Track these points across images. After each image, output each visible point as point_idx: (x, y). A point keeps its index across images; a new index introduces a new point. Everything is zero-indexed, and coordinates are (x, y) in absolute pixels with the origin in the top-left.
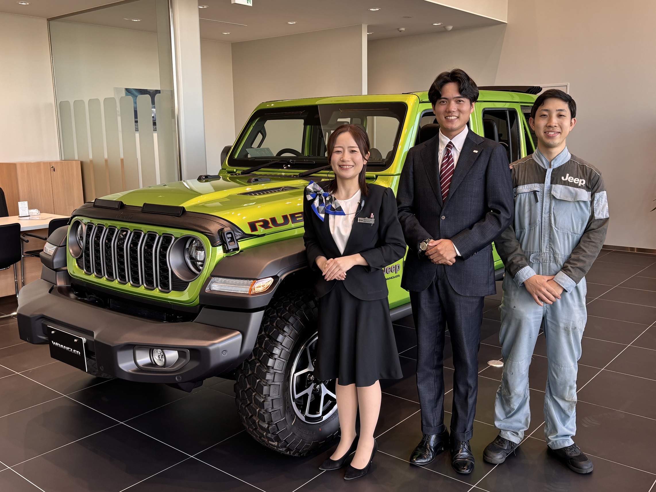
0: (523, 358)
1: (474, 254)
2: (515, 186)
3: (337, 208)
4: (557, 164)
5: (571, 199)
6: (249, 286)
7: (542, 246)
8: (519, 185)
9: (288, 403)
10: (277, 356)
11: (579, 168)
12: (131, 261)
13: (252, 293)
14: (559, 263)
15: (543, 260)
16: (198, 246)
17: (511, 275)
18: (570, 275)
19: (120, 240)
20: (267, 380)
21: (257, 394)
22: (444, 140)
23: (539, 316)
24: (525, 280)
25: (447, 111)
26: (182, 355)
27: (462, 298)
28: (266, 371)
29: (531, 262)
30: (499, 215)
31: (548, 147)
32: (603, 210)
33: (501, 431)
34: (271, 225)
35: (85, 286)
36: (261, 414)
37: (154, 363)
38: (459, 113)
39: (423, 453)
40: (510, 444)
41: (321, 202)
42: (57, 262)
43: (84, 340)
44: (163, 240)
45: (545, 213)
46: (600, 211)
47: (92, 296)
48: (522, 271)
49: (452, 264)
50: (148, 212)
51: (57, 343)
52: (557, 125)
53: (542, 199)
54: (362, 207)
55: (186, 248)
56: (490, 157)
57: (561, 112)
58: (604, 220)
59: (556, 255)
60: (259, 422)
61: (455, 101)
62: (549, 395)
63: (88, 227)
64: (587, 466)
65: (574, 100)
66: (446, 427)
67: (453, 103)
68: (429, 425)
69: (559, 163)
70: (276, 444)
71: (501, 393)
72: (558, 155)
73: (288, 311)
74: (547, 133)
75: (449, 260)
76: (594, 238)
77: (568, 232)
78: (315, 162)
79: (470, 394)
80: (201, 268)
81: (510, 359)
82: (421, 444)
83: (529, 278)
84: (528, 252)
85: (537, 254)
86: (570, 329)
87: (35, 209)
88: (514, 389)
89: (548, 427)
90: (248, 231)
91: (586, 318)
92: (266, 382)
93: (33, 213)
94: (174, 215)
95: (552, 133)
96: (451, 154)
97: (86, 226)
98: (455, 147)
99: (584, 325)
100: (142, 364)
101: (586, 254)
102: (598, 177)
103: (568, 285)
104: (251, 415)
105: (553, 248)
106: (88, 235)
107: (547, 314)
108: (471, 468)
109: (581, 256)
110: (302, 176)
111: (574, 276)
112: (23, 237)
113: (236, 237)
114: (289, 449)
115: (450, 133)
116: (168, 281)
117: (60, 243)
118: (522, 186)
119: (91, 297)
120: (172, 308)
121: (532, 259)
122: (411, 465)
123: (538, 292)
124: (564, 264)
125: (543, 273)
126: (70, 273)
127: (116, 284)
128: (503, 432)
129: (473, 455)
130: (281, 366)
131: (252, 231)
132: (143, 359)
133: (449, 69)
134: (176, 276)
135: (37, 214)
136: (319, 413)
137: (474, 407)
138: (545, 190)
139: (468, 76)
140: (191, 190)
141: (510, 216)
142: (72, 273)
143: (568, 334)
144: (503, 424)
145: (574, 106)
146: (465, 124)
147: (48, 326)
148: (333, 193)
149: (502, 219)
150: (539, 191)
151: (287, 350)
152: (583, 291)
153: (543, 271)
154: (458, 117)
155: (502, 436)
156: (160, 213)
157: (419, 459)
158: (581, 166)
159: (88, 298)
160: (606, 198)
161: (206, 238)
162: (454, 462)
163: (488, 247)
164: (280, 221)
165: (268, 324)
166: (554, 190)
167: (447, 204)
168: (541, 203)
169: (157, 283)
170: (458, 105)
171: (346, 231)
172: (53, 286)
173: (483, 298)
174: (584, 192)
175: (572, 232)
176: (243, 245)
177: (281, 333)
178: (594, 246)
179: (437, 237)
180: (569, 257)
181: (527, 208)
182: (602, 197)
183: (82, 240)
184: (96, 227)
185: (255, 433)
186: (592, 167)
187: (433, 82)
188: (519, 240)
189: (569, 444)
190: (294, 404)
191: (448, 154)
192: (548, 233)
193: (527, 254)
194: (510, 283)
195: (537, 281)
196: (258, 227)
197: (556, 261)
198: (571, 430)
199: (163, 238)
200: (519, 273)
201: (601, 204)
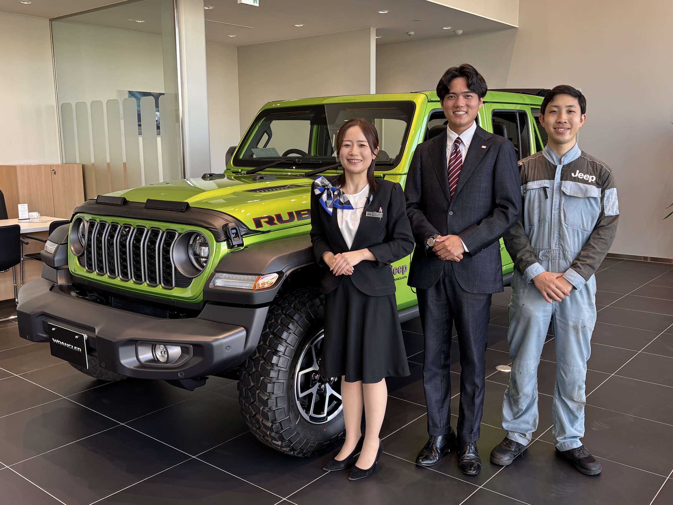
0: (532, 357)
1: (482, 250)
2: (525, 182)
3: (345, 201)
4: (567, 160)
5: (581, 195)
6: (254, 281)
7: (552, 242)
8: (529, 181)
9: (292, 401)
10: (282, 353)
11: (589, 164)
12: (134, 258)
13: (256, 289)
14: (568, 260)
15: (553, 257)
16: (202, 242)
17: (520, 272)
18: (580, 271)
19: (123, 237)
20: (271, 377)
21: (261, 392)
22: (452, 136)
23: (548, 314)
24: (534, 276)
25: (456, 106)
26: (185, 350)
27: (469, 295)
28: (270, 368)
29: (540, 259)
30: (507, 211)
31: (558, 144)
32: (613, 207)
33: (508, 433)
34: (276, 221)
35: (86, 284)
36: (264, 412)
37: (156, 359)
38: (468, 108)
39: (429, 454)
40: (517, 446)
41: (329, 196)
42: (58, 260)
43: (85, 337)
44: (166, 236)
45: (554, 210)
46: (610, 208)
47: (93, 294)
48: (531, 268)
49: (459, 260)
50: (152, 208)
51: (57, 340)
52: (567, 121)
53: (551, 196)
54: (371, 202)
55: (190, 244)
56: (498, 153)
57: (570, 108)
58: (614, 216)
59: (566, 252)
60: (262, 420)
61: (463, 96)
62: (558, 395)
63: (90, 224)
64: (595, 467)
65: (584, 95)
66: (453, 429)
67: (461, 97)
68: (435, 425)
69: (569, 159)
70: (280, 444)
71: (509, 393)
72: (569, 151)
73: (292, 308)
74: (557, 129)
75: (456, 257)
76: (603, 235)
77: (578, 229)
78: (321, 161)
79: (477, 394)
80: (205, 264)
81: (518, 358)
82: (427, 446)
83: (538, 274)
84: (538, 249)
85: (546, 251)
86: (580, 328)
87: (36, 211)
88: (523, 389)
89: (556, 428)
90: (253, 227)
91: (595, 317)
92: (270, 380)
93: (34, 216)
94: (177, 210)
95: (562, 129)
96: (459, 150)
97: (88, 223)
98: (463, 143)
99: (593, 324)
100: (145, 361)
101: (595, 250)
102: (608, 174)
103: (577, 282)
104: (255, 413)
105: (563, 245)
106: (90, 232)
107: (556, 312)
108: (478, 469)
109: (591, 253)
110: (308, 176)
111: (583, 273)
112: (23, 239)
113: (241, 233)
114: (293, 449)
115: (458, 128)
116: (172, 278)
117: (61, 241)
118: (531, 182)
119: (92, 296)
120: (176, 305)
121: (541, 256)
122: (417, 466)
123: (547, 288)
124: (574, 261)
125: (553, 271)
126: (71, 271)
127: (118, 281)
128: (511, 434)
129: (480, 456)
130: (286, 363)
131: (257, 227)
132: (146, 355)
133: (457, 64)
134: (179, 272)
135: (38, 217)
136: (324, 413)
137: (481, 407)
138: (555, 186)
139: (477, 71)
140: (195, 187)
141: (518, 212)
142: (73, 271)
143: (577, 333)
144: (511, 425)
145: (584, 102)
146: (473, 120)
147: (48, 323)
148: (341, 187)
149: (510, 215)
150: (549, 187)
151: (292, 347)
152: (593, 289)
153: (553, 268)
154: (466, 112)
155: (509, 437)
156: (163, 209)
157: (425, 460)
158: (591, 162)
159: (89, 297)
160: (617, 195)
161: (211, 233)
162: (461, 463)
163: (496, 243)
164: (286, 217)
165: (273, 321)
166: (564, 186)
167: (455, 200)
168: (551, 200)
169: (160, 280)
170: (466, 100)
171: (354, 225)
172: (54, 284)
173: (490, 295)
174: (595, 188)
175: (582, 229)
176: (248, 241)
177: (285, 330)
178: (604, 243)
179: (445, 233)
180: (579, 254)
181: (536, 205)
182: (612, 194)
183: (84, 238)
184: (98, 224)
185: (259, 432)
186: (602, 163)
187: (441, 77)
188: (529, 237)
189: (577, 446)
190: (298, 403)
191: (456, 150)
192: (558, 230)
193: (536, 252)
194: (519, 280)
195: (546, 278)
196: (263, 224)
197: (566, 258)
198: (580, 432)
199: (167, 234)
200: (528, 269)
201: (611, 201)
